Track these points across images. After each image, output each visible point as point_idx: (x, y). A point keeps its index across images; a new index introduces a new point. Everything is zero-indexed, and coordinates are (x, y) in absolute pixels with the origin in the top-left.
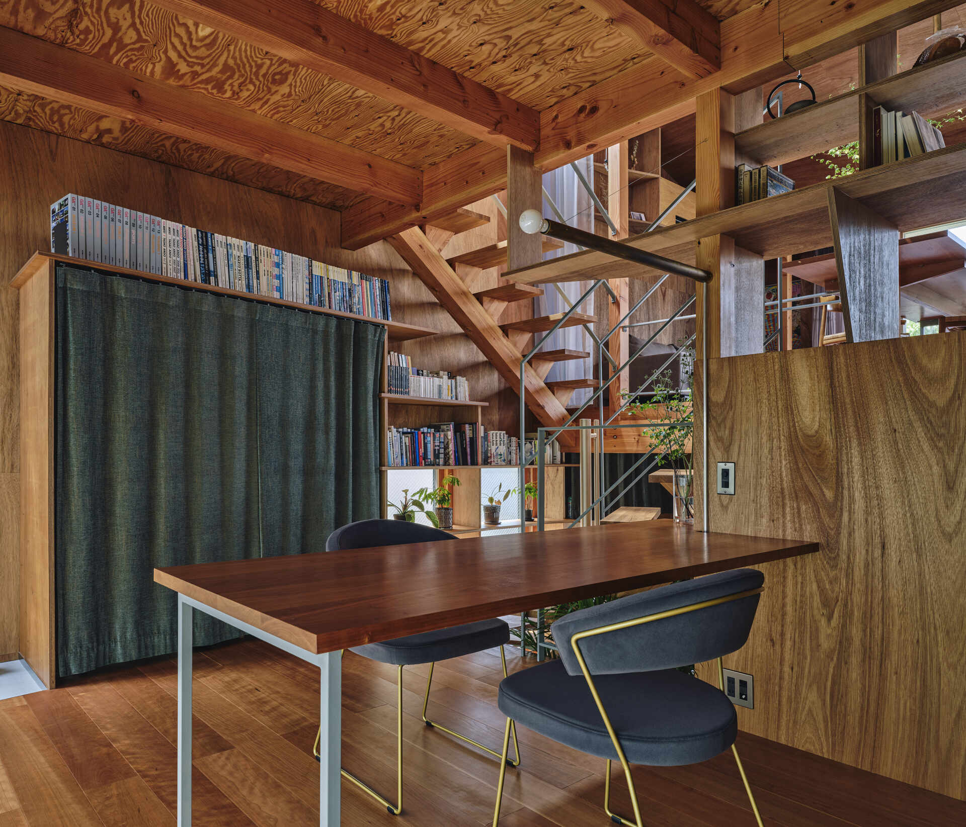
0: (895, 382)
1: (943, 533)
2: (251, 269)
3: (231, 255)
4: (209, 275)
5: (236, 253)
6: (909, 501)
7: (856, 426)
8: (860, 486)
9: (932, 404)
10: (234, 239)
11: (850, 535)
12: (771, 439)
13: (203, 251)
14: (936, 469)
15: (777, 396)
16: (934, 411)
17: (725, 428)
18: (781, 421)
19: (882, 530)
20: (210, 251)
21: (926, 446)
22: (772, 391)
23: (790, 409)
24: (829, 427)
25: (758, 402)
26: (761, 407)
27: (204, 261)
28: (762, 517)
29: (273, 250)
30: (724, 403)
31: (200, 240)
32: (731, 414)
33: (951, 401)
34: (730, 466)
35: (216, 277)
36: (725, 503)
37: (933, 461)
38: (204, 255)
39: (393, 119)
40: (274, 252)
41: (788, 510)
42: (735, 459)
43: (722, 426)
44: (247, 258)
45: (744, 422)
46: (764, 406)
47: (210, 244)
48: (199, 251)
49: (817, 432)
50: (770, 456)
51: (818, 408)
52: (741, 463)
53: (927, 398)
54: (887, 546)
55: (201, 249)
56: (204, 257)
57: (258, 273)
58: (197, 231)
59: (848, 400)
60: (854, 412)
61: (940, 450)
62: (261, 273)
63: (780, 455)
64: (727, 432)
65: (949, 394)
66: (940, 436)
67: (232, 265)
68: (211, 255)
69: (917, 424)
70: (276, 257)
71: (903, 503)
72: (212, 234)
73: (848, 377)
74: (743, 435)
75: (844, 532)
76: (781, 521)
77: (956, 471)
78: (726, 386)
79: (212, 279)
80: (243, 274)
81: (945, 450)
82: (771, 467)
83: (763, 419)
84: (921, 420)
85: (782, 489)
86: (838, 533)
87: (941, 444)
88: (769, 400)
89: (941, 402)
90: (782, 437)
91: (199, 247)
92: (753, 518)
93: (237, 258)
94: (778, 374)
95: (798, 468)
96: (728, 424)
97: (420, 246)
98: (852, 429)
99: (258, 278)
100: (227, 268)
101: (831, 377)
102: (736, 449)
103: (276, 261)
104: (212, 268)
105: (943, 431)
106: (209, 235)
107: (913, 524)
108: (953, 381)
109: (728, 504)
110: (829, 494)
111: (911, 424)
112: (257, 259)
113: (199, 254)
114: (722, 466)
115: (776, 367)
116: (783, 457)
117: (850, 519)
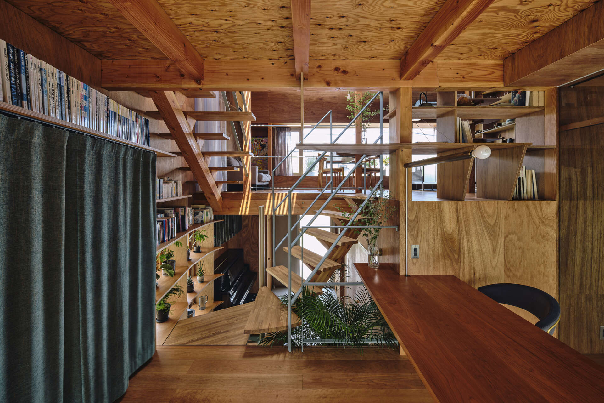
0: (478, 216)
1: (492, 267)
2: (64, 98)
3: (46, 80)
4: (22, 99)
5: (50, 79)
6: (483, 257)
7: (466, 231)
8: (467, 252)
9: (489, 224)
10: (48, 65)
11: (463, 270)
12: (434, 235)
13: (15, 70)
14: (490, 246)
15: (437, 218)
16: (490, 226)
17: (415, 230)
18: (438, 228)
19: (474, 268)
20: (23, 72)
21: (488, 238)
22: (435, 216)
23: (442, 224)
24: (456, 231)
25: (429, 220)
26: (430, 222)
27: (15, 81)
28: (430, 266)
29: (82, 83)
30: (414, 220)
31: (11, 56)
32: (417, 224)
33: (495, 223)
34: (417, 247)
35: (29, 101)
36: (414, 262)
37: (490, 243)
38: (15, 74)
39: (234, 25)
40: (82, 86)
41: (441, 263)
42: (419, 243)
43: (413, 230)
44: (60, 87)
45: (423, 228)
46: (431, 222)
47: (23, 63)
48: (10, 69)
49: (452, 233)
50: (434, 242)
51: (452, 224)
52: (422, 245)
53: (488, 222)
54: (475, 273)
55: (12, 67)
56: (15, 77)
57: (69, 102)
58: (8, 45)
59: (463, 221)
60: (465, 226)
61: (491, 240)
62: (73, 104)
63: (438, 242)
64: (415, 232)
65: (494, 221)
66: (492, 235)
67: (46, 91)
68: (23, 77)
69: (485, 231)
70: (84, 90)
71: (481, 258)
72: (25, 54)
73: (463, 213)
74: (423, 234)
75: (461, 270)
76: (438, 268)
77: (496, 246)
78: (415, 213)
79: (25, 103)
80: (57, 102)
81: (493, 239)
82: (434, 247)
83: (431, 227)
84: (486, 229)
85: (439, 255)
86: (459, 270)
87: (492, 238)
88: (433, 220)
89: (492, 224)
90: (439, 235)
91: (9, 65)
92: (426, 267)
93: (51, 85)
94: (437, 210)
95: (445, 246)
96: (416, 229)
97: (173, 102)
98: (464, 232)
99: (69, 108)
100: (41, 94)
101: (457, 213)
102: (420, 239)
103: (85, 94)
104: (24, 91)
105: (492, 233)
106: (22, 54)
107: (484, 265)
108: (495, 217)
109: (416, 262)
110: (456, 256)
111: (483, 231)
112: (68, 88)
113: (10, 72)
114: (413, 247)
115: (437, 207)
116: (439, 243)
117: (463, 265)
